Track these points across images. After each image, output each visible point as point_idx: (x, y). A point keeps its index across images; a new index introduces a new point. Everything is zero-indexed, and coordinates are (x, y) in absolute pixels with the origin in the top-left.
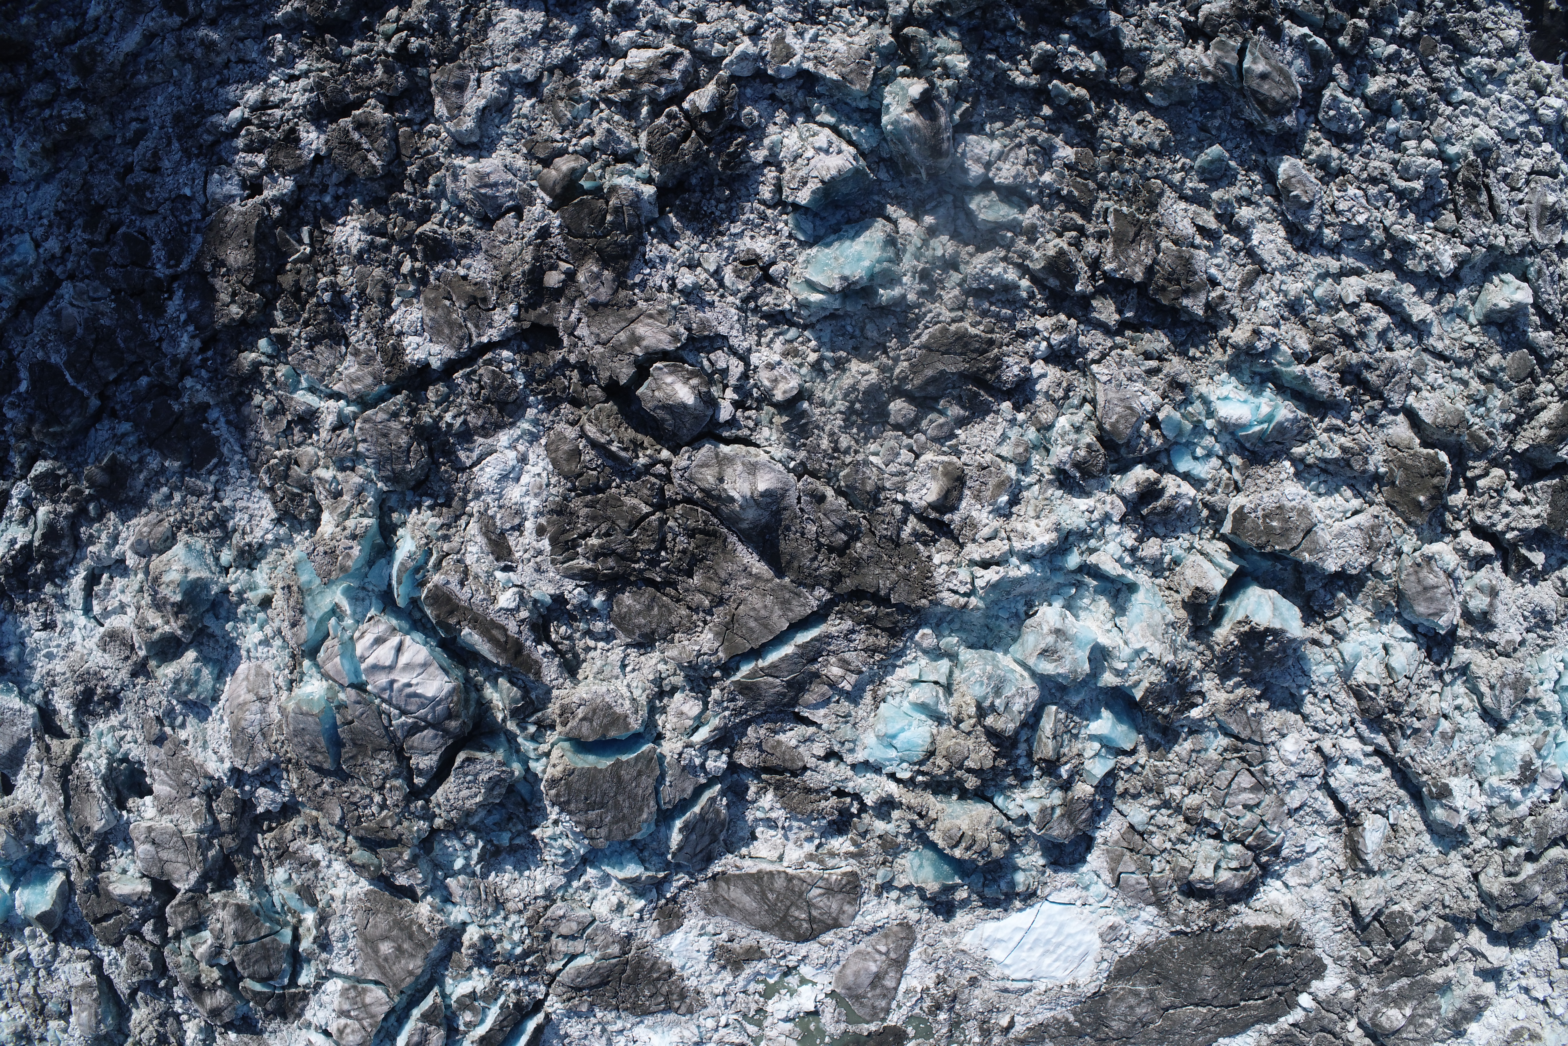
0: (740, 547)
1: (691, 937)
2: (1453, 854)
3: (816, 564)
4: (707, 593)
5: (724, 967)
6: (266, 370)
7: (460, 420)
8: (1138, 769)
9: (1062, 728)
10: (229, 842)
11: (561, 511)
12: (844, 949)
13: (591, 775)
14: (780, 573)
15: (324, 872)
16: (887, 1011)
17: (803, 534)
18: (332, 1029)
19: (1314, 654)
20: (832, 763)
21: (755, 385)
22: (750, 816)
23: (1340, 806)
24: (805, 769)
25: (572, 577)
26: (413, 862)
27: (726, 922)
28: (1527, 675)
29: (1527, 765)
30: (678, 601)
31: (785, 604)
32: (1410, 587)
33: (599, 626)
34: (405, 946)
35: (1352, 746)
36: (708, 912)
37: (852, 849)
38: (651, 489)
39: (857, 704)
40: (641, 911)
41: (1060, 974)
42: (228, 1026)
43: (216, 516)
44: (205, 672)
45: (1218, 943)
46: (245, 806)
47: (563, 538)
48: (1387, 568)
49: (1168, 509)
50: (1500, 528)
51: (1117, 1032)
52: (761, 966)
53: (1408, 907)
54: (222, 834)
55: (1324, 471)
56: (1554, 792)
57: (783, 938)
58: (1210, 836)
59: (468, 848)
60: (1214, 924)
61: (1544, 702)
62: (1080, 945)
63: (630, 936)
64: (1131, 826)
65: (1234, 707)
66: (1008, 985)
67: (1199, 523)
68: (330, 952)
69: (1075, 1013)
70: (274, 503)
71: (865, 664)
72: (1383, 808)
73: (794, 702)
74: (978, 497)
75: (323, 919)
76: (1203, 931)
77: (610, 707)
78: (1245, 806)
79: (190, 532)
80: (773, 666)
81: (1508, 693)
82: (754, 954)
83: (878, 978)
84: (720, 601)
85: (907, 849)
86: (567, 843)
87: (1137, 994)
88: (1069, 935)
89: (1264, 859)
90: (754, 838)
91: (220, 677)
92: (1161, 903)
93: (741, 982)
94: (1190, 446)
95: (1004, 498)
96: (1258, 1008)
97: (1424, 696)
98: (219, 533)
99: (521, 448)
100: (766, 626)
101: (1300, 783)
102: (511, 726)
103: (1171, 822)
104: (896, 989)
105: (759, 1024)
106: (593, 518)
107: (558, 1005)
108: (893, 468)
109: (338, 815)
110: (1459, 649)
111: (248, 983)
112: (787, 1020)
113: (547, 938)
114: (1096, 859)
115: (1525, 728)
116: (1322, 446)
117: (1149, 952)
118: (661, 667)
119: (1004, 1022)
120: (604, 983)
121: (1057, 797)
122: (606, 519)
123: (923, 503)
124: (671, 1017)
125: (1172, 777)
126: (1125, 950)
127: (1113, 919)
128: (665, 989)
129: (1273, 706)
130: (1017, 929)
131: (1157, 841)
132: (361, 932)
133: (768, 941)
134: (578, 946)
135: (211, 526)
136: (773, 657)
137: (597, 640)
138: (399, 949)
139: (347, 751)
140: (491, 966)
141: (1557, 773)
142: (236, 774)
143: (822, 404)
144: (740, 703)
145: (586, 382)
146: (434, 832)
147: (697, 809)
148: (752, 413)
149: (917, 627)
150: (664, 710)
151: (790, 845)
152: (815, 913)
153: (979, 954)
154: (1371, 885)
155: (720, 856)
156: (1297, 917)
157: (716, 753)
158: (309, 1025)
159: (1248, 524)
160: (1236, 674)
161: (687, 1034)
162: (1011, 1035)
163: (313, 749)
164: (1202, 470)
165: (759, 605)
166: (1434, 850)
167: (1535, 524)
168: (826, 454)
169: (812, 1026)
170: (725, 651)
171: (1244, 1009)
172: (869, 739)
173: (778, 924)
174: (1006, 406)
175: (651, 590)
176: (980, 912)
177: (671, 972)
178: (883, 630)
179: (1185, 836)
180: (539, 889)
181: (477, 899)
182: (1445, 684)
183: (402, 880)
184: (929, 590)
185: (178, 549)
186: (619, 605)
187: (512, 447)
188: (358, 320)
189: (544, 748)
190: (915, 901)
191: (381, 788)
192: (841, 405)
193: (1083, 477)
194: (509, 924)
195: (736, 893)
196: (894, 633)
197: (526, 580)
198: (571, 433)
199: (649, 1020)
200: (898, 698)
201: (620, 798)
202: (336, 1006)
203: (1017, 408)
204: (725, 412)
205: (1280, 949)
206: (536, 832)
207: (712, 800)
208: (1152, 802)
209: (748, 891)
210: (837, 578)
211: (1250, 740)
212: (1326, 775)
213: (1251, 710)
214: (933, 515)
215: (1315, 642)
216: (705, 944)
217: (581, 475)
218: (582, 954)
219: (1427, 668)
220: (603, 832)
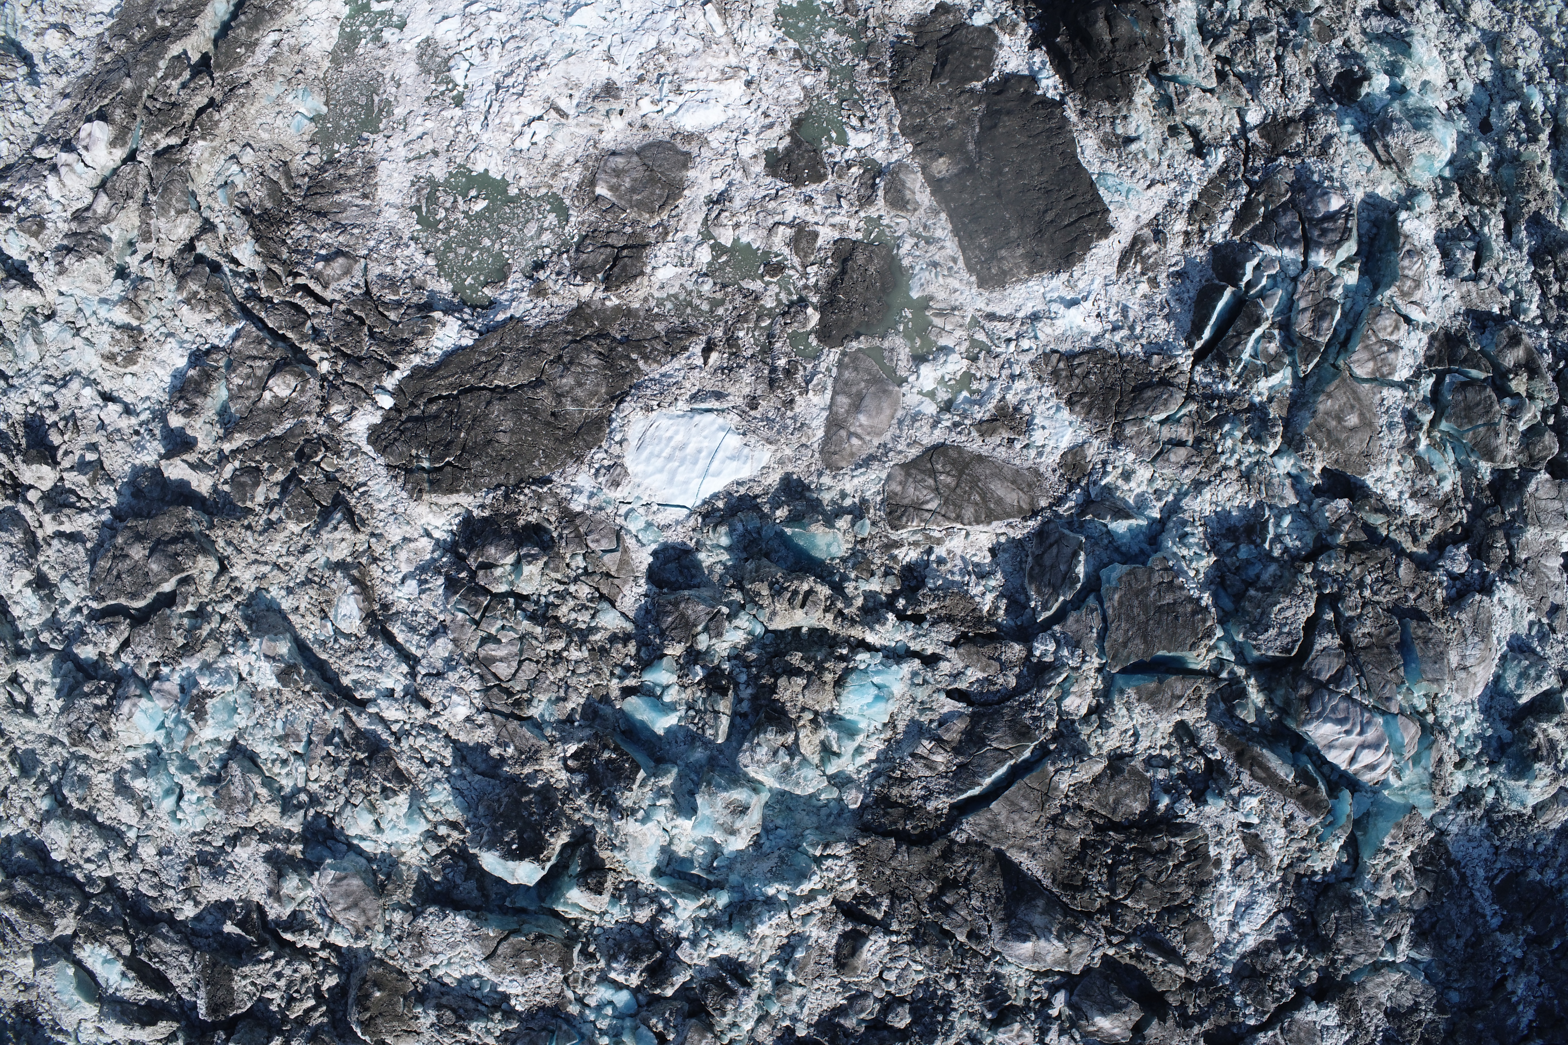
0: (1039, 874)
1: (1052, 443)
2: (253, 589)
3: (969, 868)
4: (1069, 828)
5: (1016, 409)
6: (1455, 976)
7: (1290, 956)
8: (617, 671)
9: (708, 717)
10: (1496, 519)
11: (1201, 886)
12: (896, 438)
13: (1173, 641)
14: (1000, 855)
15: (1406, 487)
16: (840, 364)
17: (983, 896)
18: (1404, 327)
19: (453, 813)
20: (929, 652)
21: (1033, 1023)
22: (999, 575)
23: (390, 639)
24: (955, 644)
25: (1191, 826)
26: (1335, 529)
27: (1017, 462)
28: (221, 813)
29: (200, 715)
30: (1091, 813)
31: (995, 826)
32: (371, 903)
33: (1161, 775)
34: (1334, 423)
35: (392, 712)
36: (1037, 473)
37: (896, 552)
38: (1124, 922)
39: (912, 720)
40: (1105, 473)
41: (664, 422)
42: (1500, 320)
43: (1497, 833)
44: (1511, 685)
45: (498, 470)
46: (1479, 553)
47: (1199, 862)
48: (397, 916)
49: (635, 957)
50: (283, 962)
51: (588, 349)
52: (979, 414)
53: (293, 527)
54: (1501, 526)
55: (477, 1001)
56: (157, 677)
57: (959, 449)
58: (526, 598)
59: (1278, 538)
60: (506, 496)
61: (194, 784)
62: (648, 460)
63: (1115, 443)
64: (613, 604)
65: (533, 756)
66: (716, 405)
67: (596, 938)
68: (1404, 411)
69: (639, 371)
70: (1447, 851)
71: (909, 765)
72: (342, 641)
73: (975, 718)
74: (822, 949)
75: (1411, 445)
76: (517, 487)
77: (1155, 710)
78: (498, 641)
79: (1520, 815)
80: (1001, 762)
81: (238, 793)
82: (986, 427)
83: (857, 406)
84: (1055, 821)
85: (844, 560)
86: (1185, 552)
87: (575, 401)
88: (661, 470)
89: (463, 575)
90: (993, 551)
91: (1498, 678)
92: (569, 517)
93: (997, 392)
94: (619, 1015)
95: (799, 955)
96: (436, 389)
97: (327, 778)
98: (1495, 816)
99: (1235, 935)
100: (1013, 804)
101: (440, 664)
102: (1241, 671)
103: (573, 615)
104: (835, 393)
105: (973, 342)
106: (1173, 884)
107: (1180, 360)
108: (902, 964)
109: (1402, 571)
110: (297, 829)
111: (1482, 375)
112: (946, 350)
113: (1198, 441)
114: (643, 559)
115: (208, 749)
116: (488, 1032)
117: (571, 455)
118: (1101, 740)
119: (714, 356)
120: (1139, 389)
121: (703, 642)
122: (1161, 886)
123: (872, 938)
124: (1064, 347)
125: (582, 669)
126: (599, 456)
127: (617, 494)
128: (1075, 383)
129: (484, 749)
130: (718, 474)
131: (584, 591)
132: (1375, 435)
133: (975, 445)
134: (1166, 433)
135: (1501, 824)
136: (1002, 771)
137: (1160, 755)
138: (1340, 419)
139: (1395, 639)
140: (1252, 405)
141: (161, 703)
142: (1487, 589)
143: (971, 1015)
144: (1027, 715)
145: (1183, 1005)
146: (1312, 556)
147: (1061, 598)
148: (1034, 997)
149: (863, 807)
150: (1095, 693)
151: (959, 552)
152: (930, 482)
153: (752, 439)
154: (341, 553)
155: (1029, 537)
156: (413, 504)
157: (1046, 659)
158: (1425, 327)
159: (556, 958)
160: (538, 792)
161: (1048, 330)
162: (704, 338)
163: (1426, 641)
164: (603, 993)
165: (1020, 824)
166: (275, 592)
167: (246, 970)
168: (967, 973)
169: (918, 342)
170: (1048, 773)
171: (452, 386)
172: (898, 688)
173: (967, 465)
174: (801, 1032)
175: (1117, 819)
176: (758, 490)
177: (1070, 403)
178: (895, 805)
179: (557, 602)
180: (1207, 494)
181: (1269, 484)
182: (304, 790)
183: (1342, 504)
184: (860, 855)
185: (1531, 802)
186: (1145, 800)
187: (1243, 935)
188: (1376, 1031)
189: (1212, 655)
190: (826, 497)
191: (1364, 605)
192: (954, 1016)
193: (724, 979)
194: (1236, 456)
195: (1012, 497)
196: (884, 801)
197: (1230, 815)
198: (1193, 957)
199: (1086, 342)
200: (872, 729)
201: (1142, 617)
202: (1401, 353)
203: (790, 1031)
204: (1060, 999)
205: (426, 464)
206: (1213, 558)
207: (1045, 608)
208: (597, 637)
209: (1000, 501)
210: (947, 855)
211: (507, 716)
212: (413, 674)
213: (511, 750)
214: (863, 928)
215: (454, 825)
216: (1038, 437)
217: (1185, 923)
218: (1162, 423)
219: (330, 808)
220: (1156, 579)
